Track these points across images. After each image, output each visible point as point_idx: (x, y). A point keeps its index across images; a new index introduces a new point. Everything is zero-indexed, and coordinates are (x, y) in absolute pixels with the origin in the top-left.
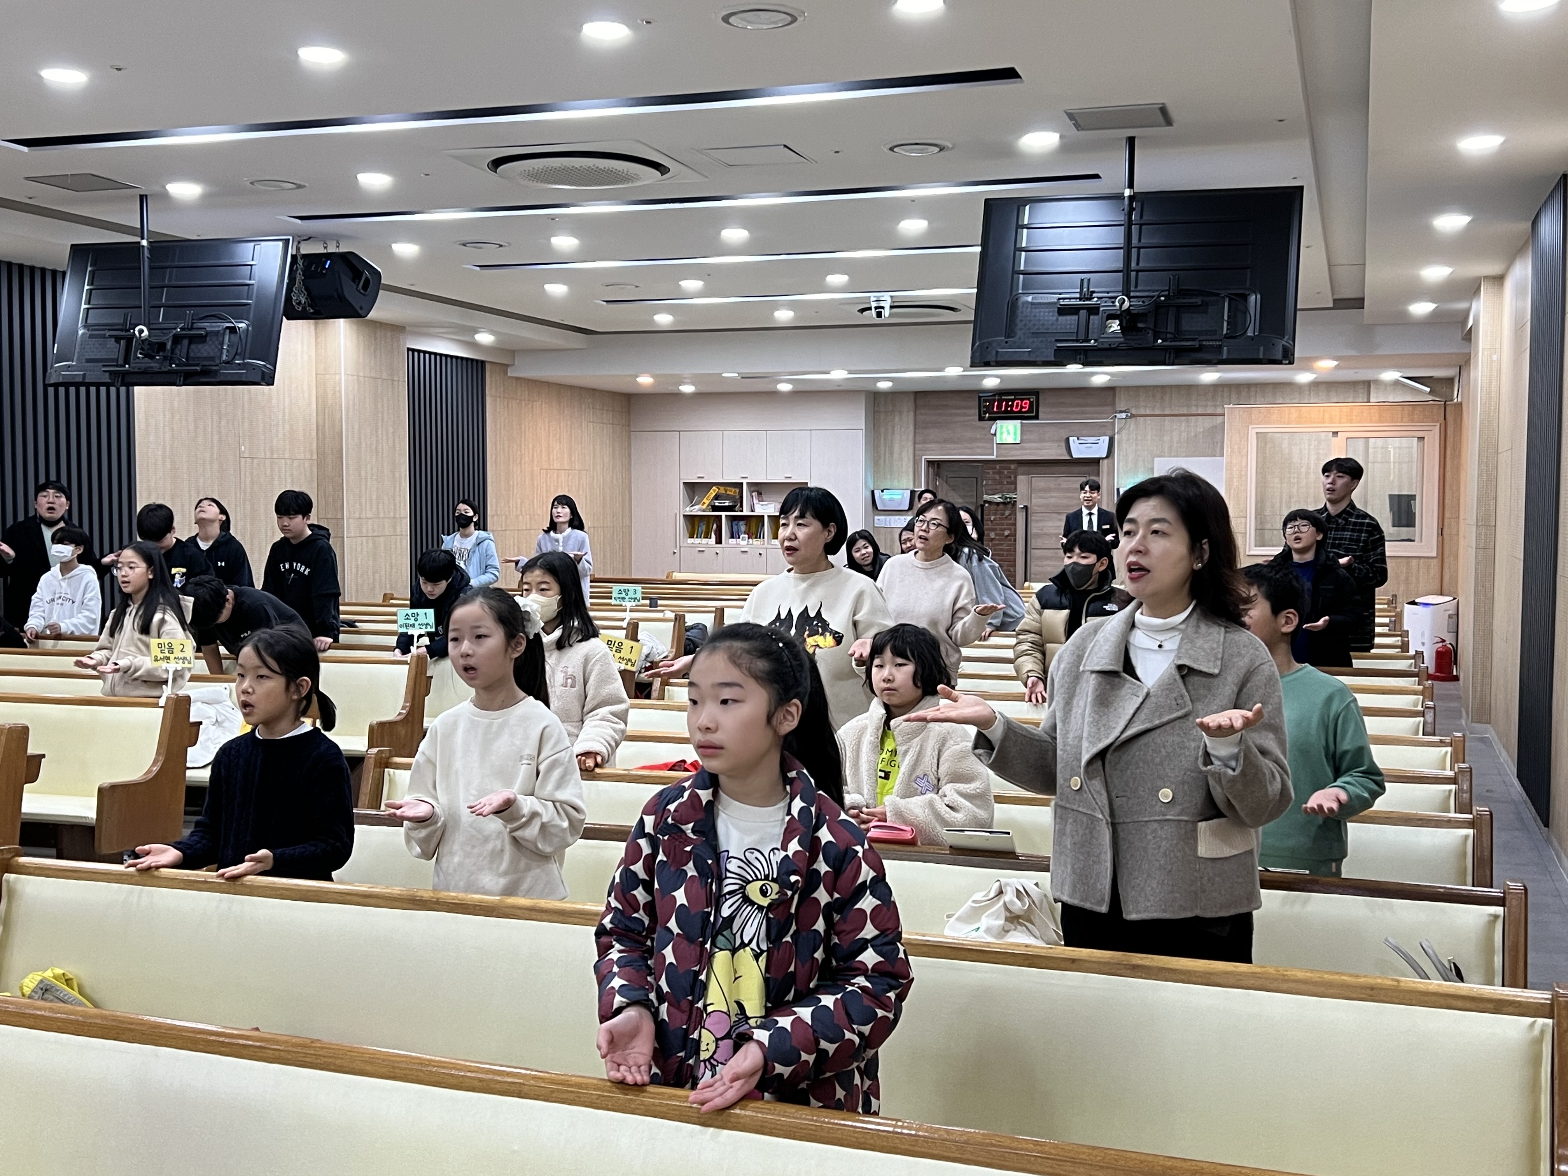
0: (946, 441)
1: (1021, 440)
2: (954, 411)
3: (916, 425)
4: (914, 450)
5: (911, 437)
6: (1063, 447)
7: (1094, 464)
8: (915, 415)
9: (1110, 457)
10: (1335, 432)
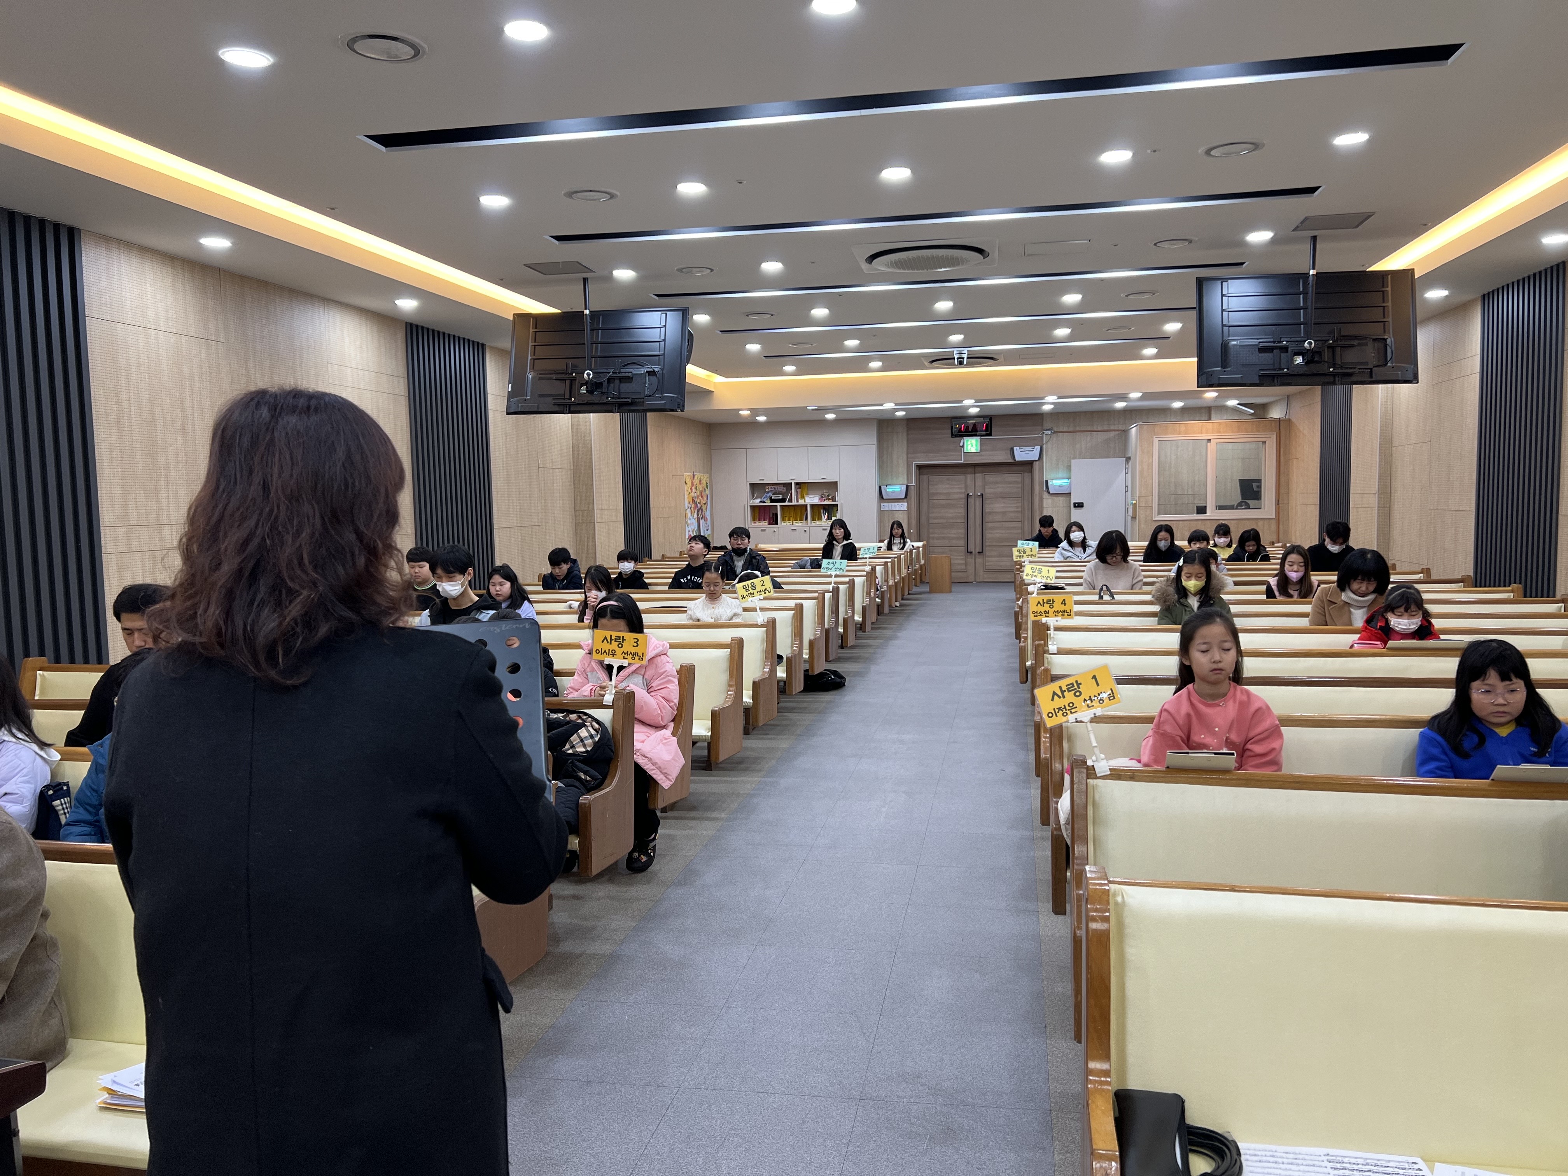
0: (929, 451)
1: (980, 450)
2: (934, 431)
3: (908, 441)
4: (907, 458)
5: (905, 450)
6: (1009, 454)
7: (1028, 465)
8: (908, 435)
9: (1040, 460)
10: (1210, 439)
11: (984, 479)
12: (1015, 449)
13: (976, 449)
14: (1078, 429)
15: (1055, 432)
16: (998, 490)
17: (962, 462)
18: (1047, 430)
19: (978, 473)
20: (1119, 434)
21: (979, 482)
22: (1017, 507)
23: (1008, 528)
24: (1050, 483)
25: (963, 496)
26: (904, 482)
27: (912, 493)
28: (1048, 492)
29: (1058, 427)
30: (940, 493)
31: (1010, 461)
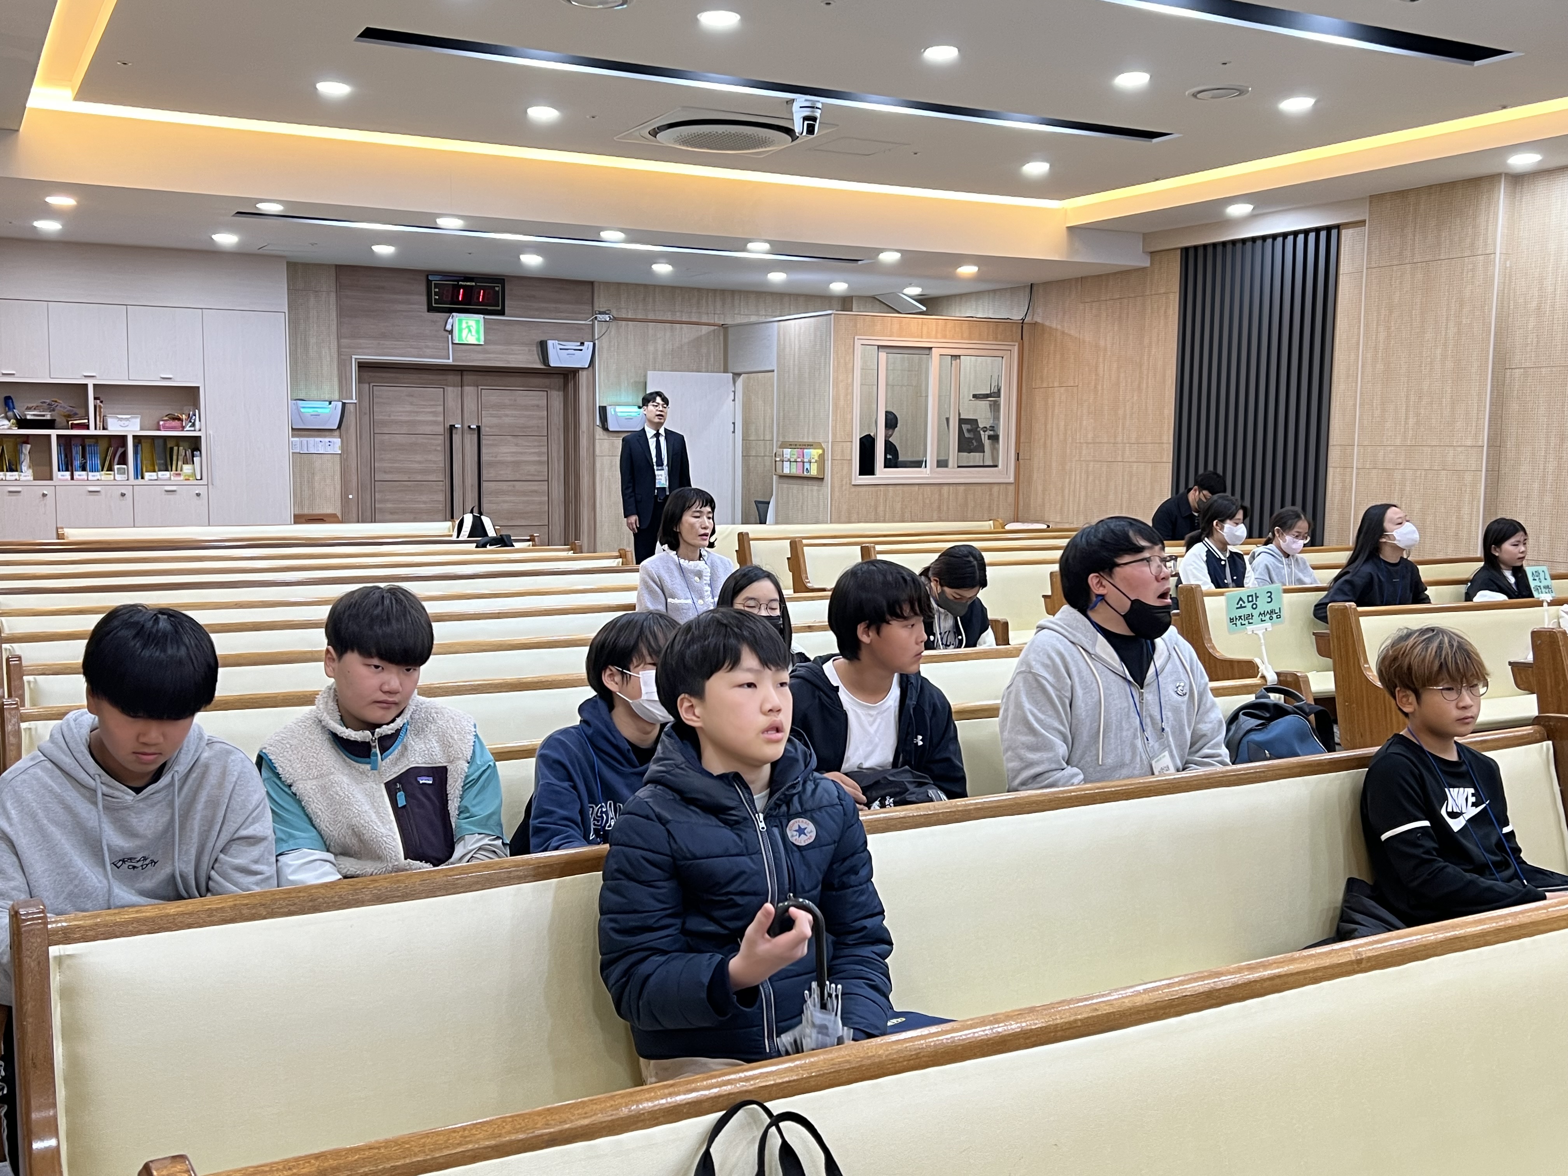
0: (384, 336)
1: (485, 341)
2: (394, 296)
3: (342, 313)
4: (339, 346)
5: (334, 328)
6: (535, 352)
7: (568, 375)
8: (338, 298)
9: (591, 368)
10: (931, 348)
11: (479, 397)
12: (550, 343)
13: (478, 339)
14: (651, 316)
15: (615, 319)
16: (507, 420)
17: (450, 361)
18: (600, 313)
19: (468, 385)
20: (714, 330)
21: (470, 404)
22: (539, 454)
23: (524, 493)
24: (610, 411)
25: (440, 429)
26: (336, 397)
27: (351, 419)
28: (605, 428)
29: (619, 309)
30: (396, 422)
31: (540, 366)
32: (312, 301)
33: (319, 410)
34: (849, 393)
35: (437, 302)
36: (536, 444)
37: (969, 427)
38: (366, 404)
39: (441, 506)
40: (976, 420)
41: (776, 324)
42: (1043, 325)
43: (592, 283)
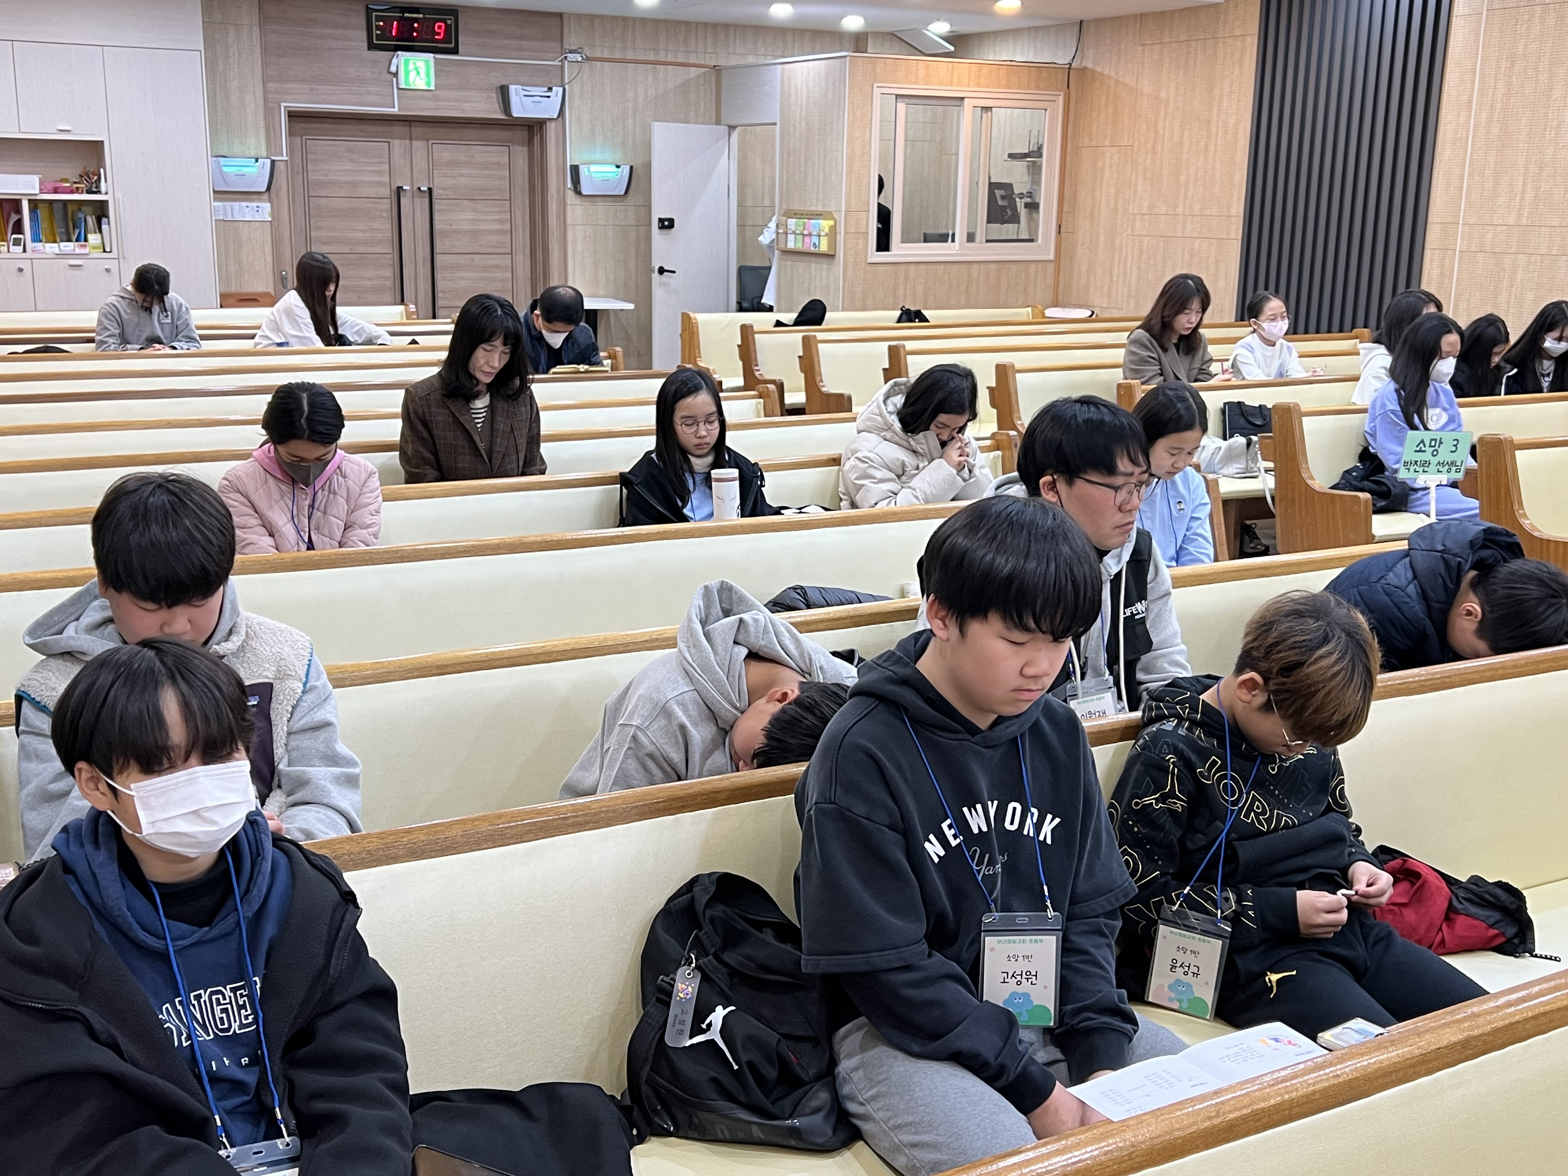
0: (317, 79)
1: (436, 86)
2: (327, 31)
3: (266, 50)
4: (265, 92)
5: (258, 69)
6: (495, 99)
7: (535, 127)
8: (263, 34)
9: (560, 119)
10: (963, 98)
11: (429, 153)
12: (512, 88)
13: (428, 84)
14: (630, 56)
15: (588, 59)
16: (463, 181)
17: (395, 110)
18: (571, 52)
19: (417, 139)
20: (704, 73)
21: (420, 162)
22: (500, 221)
23: (485, 268)
24: (584, 171)
25: (386, 192)
26: (264, 153)
27: (281, 180)
28: (577, 191)
29: (592, 46)
30: (333, 183)
31: (501, 116)
32: (231, 37)
33: (245, 170)
34: (866, 153)
35: (379, 37)
36: (498, 209)
37: (1003, 192)
38: (298, 160)
39: (389, 284)
40: (1011, 185)
41: (779, 67)
42: (1093, 71)
43: (560, 15)
